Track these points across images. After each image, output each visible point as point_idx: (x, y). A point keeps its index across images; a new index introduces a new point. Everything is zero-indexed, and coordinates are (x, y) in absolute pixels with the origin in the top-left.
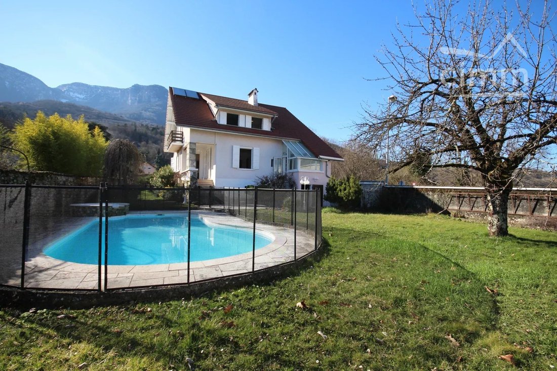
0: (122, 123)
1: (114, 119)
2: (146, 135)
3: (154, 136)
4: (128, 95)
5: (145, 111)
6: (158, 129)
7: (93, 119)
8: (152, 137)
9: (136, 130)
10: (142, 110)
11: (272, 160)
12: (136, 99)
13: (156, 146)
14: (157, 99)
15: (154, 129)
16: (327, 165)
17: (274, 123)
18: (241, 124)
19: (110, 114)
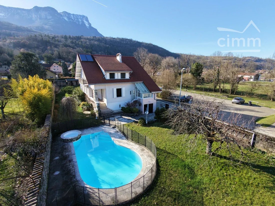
0: (33, 34)
1: (28, 31)
2: (49, 42)
3: (54, 42)
4: (32, 13)
5: (45, 25)
6: (56, 37)
7: (14, 31)
8: (53, 43)
9: (42, 39)
10: (43, 24)
11: (131, 92)
12: (38, 17)
13: (57, 49)
14: (51, 17)
15: (53, 38)
16: (155, 95)
17: (131, 75)
18: (116, 77)
19: (23, 27)
